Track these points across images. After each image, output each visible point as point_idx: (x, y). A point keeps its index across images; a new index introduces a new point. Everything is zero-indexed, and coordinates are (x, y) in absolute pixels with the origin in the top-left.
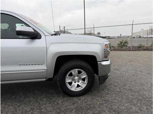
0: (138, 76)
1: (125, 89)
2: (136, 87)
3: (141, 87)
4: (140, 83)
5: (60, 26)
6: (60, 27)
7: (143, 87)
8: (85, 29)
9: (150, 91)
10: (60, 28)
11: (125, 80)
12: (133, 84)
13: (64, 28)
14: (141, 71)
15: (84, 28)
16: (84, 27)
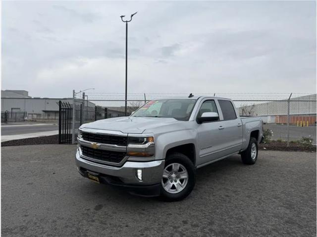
0: (232, 201)
1: (212, 230)
2: (232, 227)
3: (239, 226)
4: (237, 217)
7: (242, 225)
9: (256, 233)
11: (210, 211)
12: (225, 219)
13: (84, 96)
14: (236, 191)
15: (125, 99)
16: (125, 97)
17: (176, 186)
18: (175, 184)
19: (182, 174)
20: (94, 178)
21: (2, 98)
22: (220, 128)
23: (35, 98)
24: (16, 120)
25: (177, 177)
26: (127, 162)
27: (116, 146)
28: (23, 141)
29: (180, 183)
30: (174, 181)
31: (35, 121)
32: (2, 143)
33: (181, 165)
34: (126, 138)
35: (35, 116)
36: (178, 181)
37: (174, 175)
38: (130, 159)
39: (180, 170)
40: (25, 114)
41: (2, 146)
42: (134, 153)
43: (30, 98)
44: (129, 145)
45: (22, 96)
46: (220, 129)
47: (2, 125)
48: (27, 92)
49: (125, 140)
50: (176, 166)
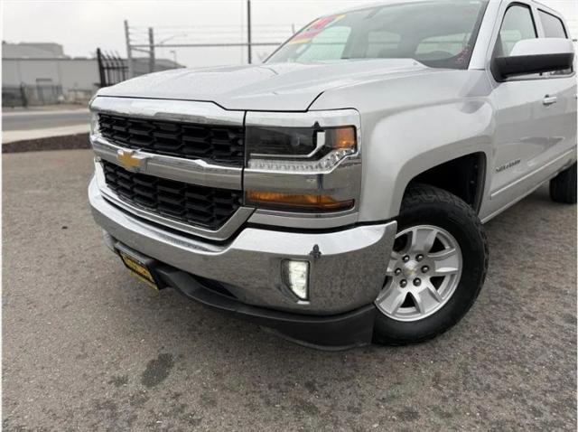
5: (126, 23)
6: (127, 28)
8: (249, 46)
10: (127, 34)
13: (151, 35)
17: (417, 298)
18: (416, 292)
19: (440, 259)
20: (140, 270)
21: (4, 59)
22: (547, 100)
23: (77, 59)
24: (43, 102)
25: (423, 270)
26: (247, 231)
27: (200, 162)
28: (38, 144)
29: (432, 288)
30: (410, 283)
31: (80, 104)
32: (4, 146)
33: (443, 232)
34: (239, 130)
35: (81, 95)
36: (426, 283)
37: (411, 265)
38: (257, 217)
39: (438, 246)
40: (58, 89)
41: (4, 152)
42: (273, 196)
43: (68, 59)
44: (252, 163)
45: (50, 53)
46: (545, 104)
47: (3, 111)
48: (60, 47)
49: (235, 142)
50: (423, 235)
